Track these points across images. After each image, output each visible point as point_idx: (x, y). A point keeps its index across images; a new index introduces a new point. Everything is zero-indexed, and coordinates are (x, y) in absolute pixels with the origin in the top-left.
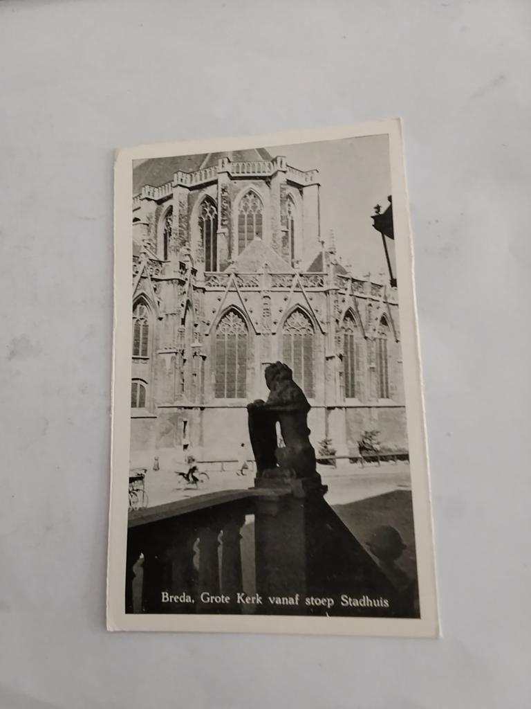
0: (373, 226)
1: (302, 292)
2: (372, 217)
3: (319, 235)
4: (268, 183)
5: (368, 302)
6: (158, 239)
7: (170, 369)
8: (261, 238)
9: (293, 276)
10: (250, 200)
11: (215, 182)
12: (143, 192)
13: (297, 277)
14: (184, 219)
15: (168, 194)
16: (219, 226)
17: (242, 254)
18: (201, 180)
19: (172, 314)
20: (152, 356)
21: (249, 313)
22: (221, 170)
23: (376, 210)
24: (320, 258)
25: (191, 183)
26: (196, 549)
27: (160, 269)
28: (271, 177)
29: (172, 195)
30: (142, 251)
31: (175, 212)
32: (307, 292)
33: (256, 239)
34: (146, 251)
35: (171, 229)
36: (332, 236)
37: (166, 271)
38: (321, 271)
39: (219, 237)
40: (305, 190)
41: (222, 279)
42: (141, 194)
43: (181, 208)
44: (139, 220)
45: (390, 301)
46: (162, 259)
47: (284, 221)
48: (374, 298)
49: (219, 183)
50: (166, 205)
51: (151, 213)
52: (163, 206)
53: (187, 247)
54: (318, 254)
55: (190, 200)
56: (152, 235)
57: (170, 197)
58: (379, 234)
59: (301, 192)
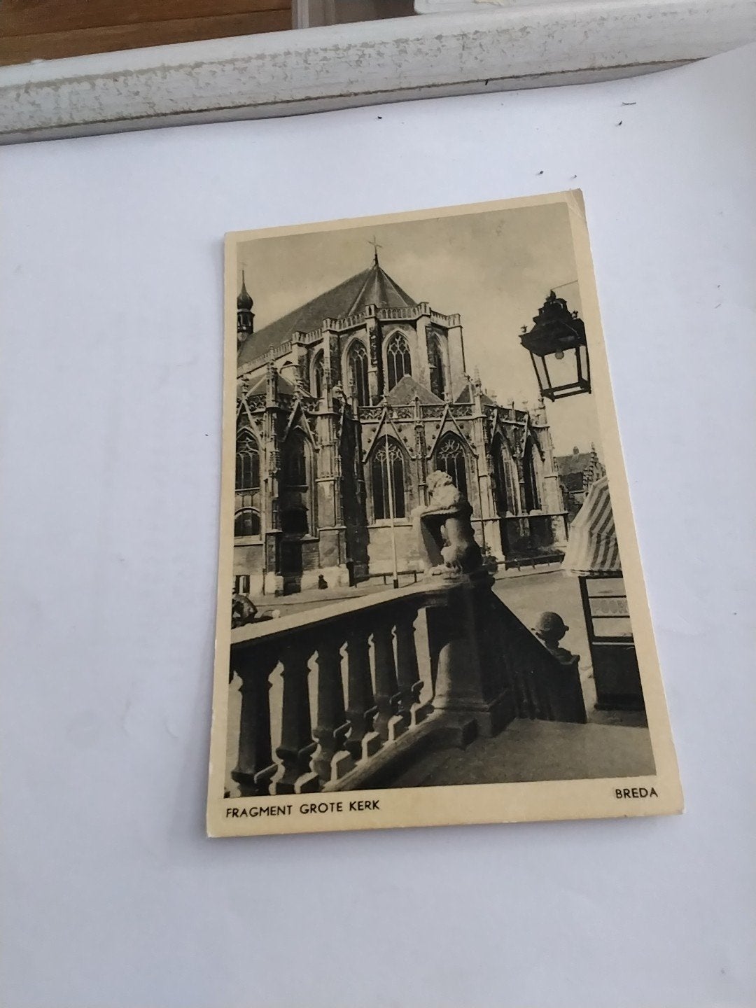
0: (521, 344)
1: (452, 420)
2: (520, 336)
3: (465, 371)
4: (415, 327)
5: (514, 427)
6: (311, 379)
7: (330, 496)
8: (411, 374)
9: (444, 407)
10: (398, 342)
11: (364, 326)
12: (293, 337)
13: (447, 407)
14: (336, 360)
15: (319, 339)
16: (370, 366)
17: (393, 390)
18: (350, 325)
19: (328, 446)
20: (311, 485)
21: (403, 442)
22: (368, 316)
23: (523, 330)
24: (467, 390)
25: (340, 328)
26: (371, 643)
27: (315, 406)
28: (416, 320)
29: (322, 339)
30: (295, 390)
31: (327, 354)
32: (457, 420)
33: (407, 376)
34: (299, 390)
35: (323, 370)
36: (477, 371)
37: (320, 407)
38: (468, 402)
39: (370, 375)
40: (450, 332)
41: (376, 412)
42: (292, 340)
43: (332, 351)
44: (291, 363)
45: (534, 425)
46: (316, 397)
47: (431, 360)
48: (519, 423)
49: (368, 327)
50: (317, 348)
51: (303, 356)
52: (314, 349)
53: (339, 384)
54: (464, 387)
55: (339, 342)
56: (304, 377)
57: (320, 341)
58: (528, 352)
59: (446, 335)
